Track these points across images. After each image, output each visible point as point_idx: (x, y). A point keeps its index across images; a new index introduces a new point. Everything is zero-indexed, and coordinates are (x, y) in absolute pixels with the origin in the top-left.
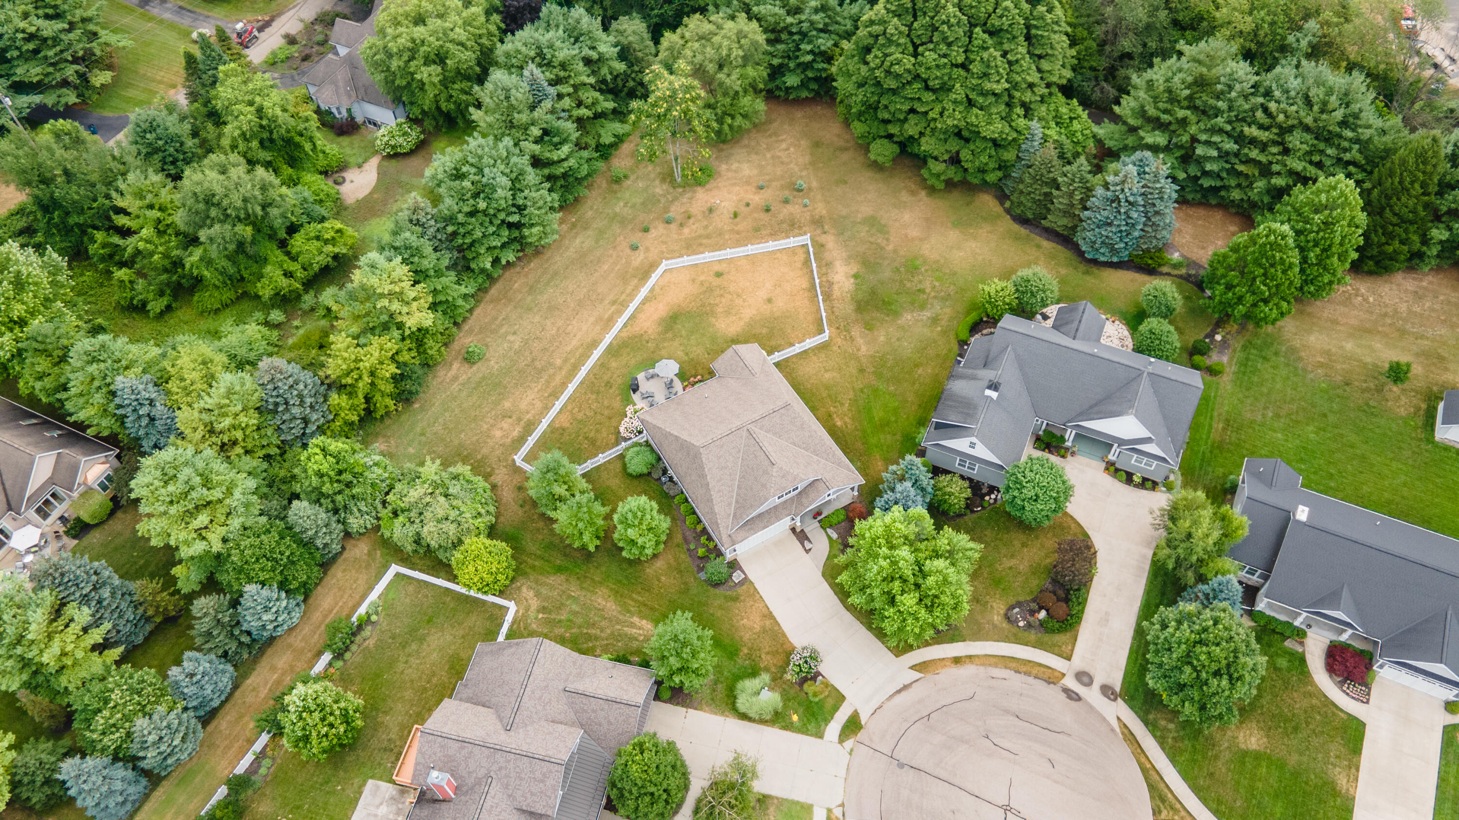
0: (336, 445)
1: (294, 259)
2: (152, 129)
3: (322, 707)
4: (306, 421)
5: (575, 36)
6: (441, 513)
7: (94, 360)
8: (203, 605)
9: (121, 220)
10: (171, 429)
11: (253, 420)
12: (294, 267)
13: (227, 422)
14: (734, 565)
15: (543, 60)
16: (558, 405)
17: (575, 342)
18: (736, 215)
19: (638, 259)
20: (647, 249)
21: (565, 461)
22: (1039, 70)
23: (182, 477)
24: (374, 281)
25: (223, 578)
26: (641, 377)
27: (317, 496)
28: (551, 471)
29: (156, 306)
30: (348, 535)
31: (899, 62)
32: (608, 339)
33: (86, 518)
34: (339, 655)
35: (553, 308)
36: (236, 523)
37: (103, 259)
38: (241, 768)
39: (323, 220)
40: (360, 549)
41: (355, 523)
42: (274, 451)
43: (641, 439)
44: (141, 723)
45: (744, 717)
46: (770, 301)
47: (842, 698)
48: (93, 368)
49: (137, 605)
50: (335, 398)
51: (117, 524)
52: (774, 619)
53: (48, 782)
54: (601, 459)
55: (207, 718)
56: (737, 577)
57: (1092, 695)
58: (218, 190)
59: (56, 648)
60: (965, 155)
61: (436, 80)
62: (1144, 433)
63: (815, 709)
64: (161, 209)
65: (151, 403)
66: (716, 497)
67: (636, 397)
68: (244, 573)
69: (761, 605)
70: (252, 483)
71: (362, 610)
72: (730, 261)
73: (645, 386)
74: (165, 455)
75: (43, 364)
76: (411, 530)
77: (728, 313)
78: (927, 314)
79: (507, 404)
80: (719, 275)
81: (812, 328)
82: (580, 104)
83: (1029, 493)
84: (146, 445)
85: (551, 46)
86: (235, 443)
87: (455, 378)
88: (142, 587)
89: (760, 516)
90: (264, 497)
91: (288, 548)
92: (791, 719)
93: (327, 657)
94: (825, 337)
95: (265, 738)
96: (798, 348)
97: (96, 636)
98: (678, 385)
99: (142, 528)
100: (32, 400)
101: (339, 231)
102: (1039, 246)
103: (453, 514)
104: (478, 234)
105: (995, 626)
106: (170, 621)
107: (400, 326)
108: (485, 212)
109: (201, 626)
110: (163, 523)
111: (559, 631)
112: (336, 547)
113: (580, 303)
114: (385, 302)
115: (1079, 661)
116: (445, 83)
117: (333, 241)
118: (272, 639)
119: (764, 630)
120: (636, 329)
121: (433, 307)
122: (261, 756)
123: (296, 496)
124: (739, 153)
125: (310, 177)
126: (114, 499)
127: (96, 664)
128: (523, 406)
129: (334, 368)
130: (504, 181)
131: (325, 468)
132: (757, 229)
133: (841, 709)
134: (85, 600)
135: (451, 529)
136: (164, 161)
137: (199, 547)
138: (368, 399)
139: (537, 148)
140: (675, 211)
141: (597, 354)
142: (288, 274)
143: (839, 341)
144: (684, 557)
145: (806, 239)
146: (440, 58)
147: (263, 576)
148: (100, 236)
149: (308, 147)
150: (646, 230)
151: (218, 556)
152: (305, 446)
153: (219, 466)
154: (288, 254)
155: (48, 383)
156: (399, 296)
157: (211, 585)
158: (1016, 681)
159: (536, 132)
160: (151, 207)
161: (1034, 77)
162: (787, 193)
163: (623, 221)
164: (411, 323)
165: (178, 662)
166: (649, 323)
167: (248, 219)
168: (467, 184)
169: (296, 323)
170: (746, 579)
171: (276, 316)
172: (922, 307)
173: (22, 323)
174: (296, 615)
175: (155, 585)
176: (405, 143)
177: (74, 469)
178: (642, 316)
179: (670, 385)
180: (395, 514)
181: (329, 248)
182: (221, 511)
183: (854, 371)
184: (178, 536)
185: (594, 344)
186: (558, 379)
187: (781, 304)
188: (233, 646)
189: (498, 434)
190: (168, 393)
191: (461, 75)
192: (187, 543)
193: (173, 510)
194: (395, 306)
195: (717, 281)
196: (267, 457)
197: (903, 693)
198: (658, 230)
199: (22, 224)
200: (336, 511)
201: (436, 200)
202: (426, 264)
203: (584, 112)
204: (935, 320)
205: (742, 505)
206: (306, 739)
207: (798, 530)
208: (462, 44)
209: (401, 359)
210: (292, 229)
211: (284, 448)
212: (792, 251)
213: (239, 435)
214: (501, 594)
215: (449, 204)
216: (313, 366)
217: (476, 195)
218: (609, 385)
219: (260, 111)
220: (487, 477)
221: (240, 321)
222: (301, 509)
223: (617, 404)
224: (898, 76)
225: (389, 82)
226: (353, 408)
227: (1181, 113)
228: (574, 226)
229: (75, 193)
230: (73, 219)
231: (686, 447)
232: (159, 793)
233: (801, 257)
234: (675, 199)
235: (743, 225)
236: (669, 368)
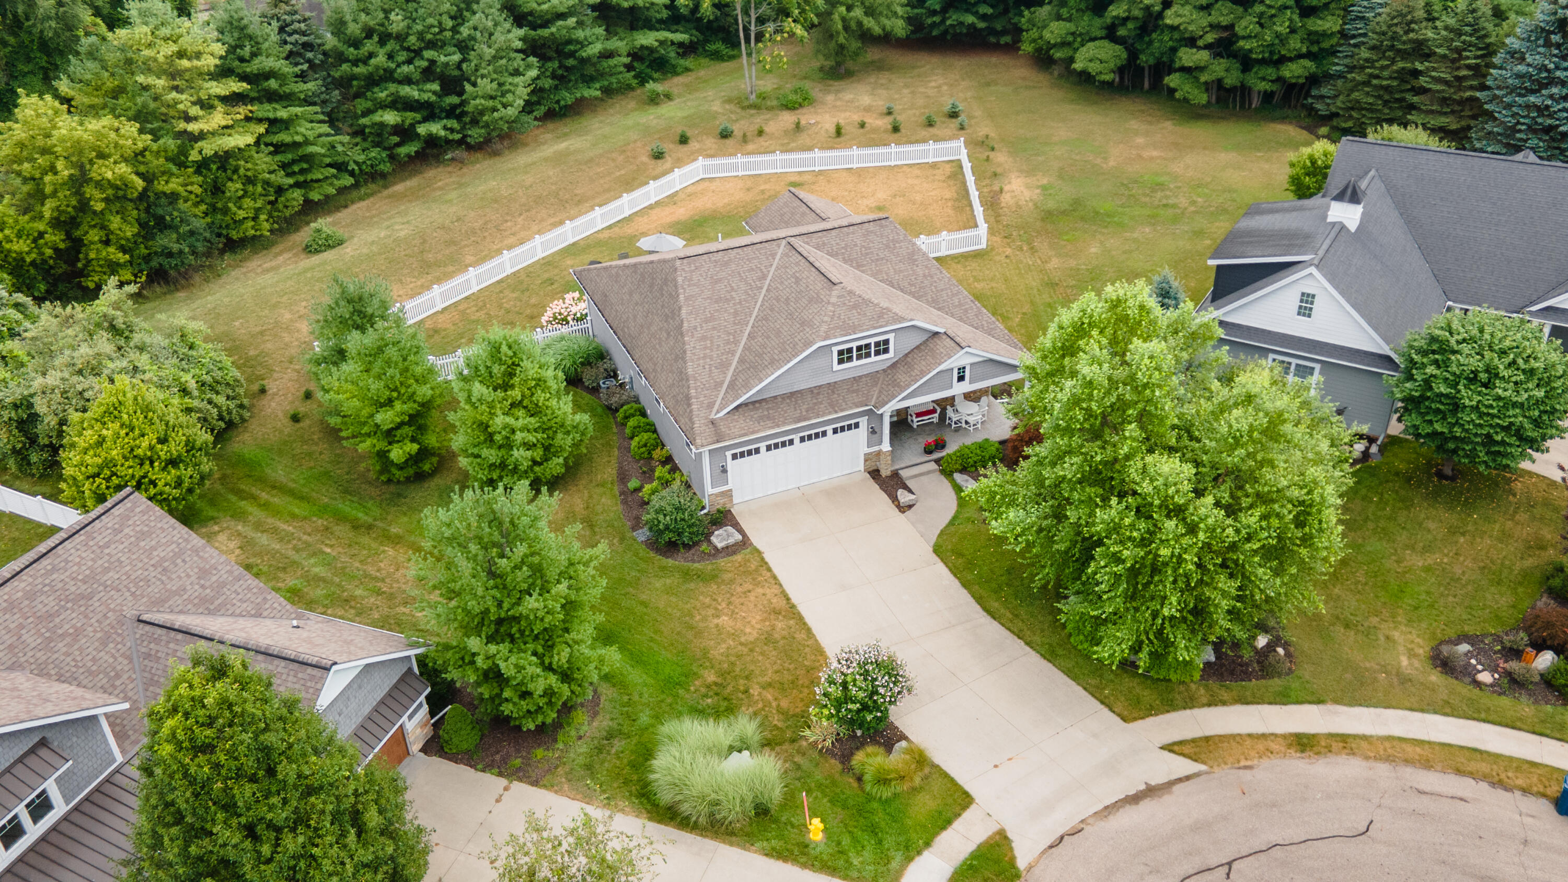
18: (839, 135)
19: (660, 168)
20: (679, 160)
47: (964, 800)
52: (800, 619)
56: (723, 537)
63: (879, 817)
69: (771, 591)
72: (819, 173)
80: (795, 185)
92: (803, 828)
105: (1405, 680)
119: (768, 639)
124: (857, 87)
133: (957, 824)
140: (739, 128)
143: (1007, 251)
150: (684, 141)
163: (647, 130)
166: (652, 226)
170: (745, 542)
178: (642, 220)
183: (1036, 284)
187: (901, 212)
197: (1147, 806)
198: (704, 144)
207: (885, 472)
212: (931, 166)
233: (947, 171)
234: (743, 118)
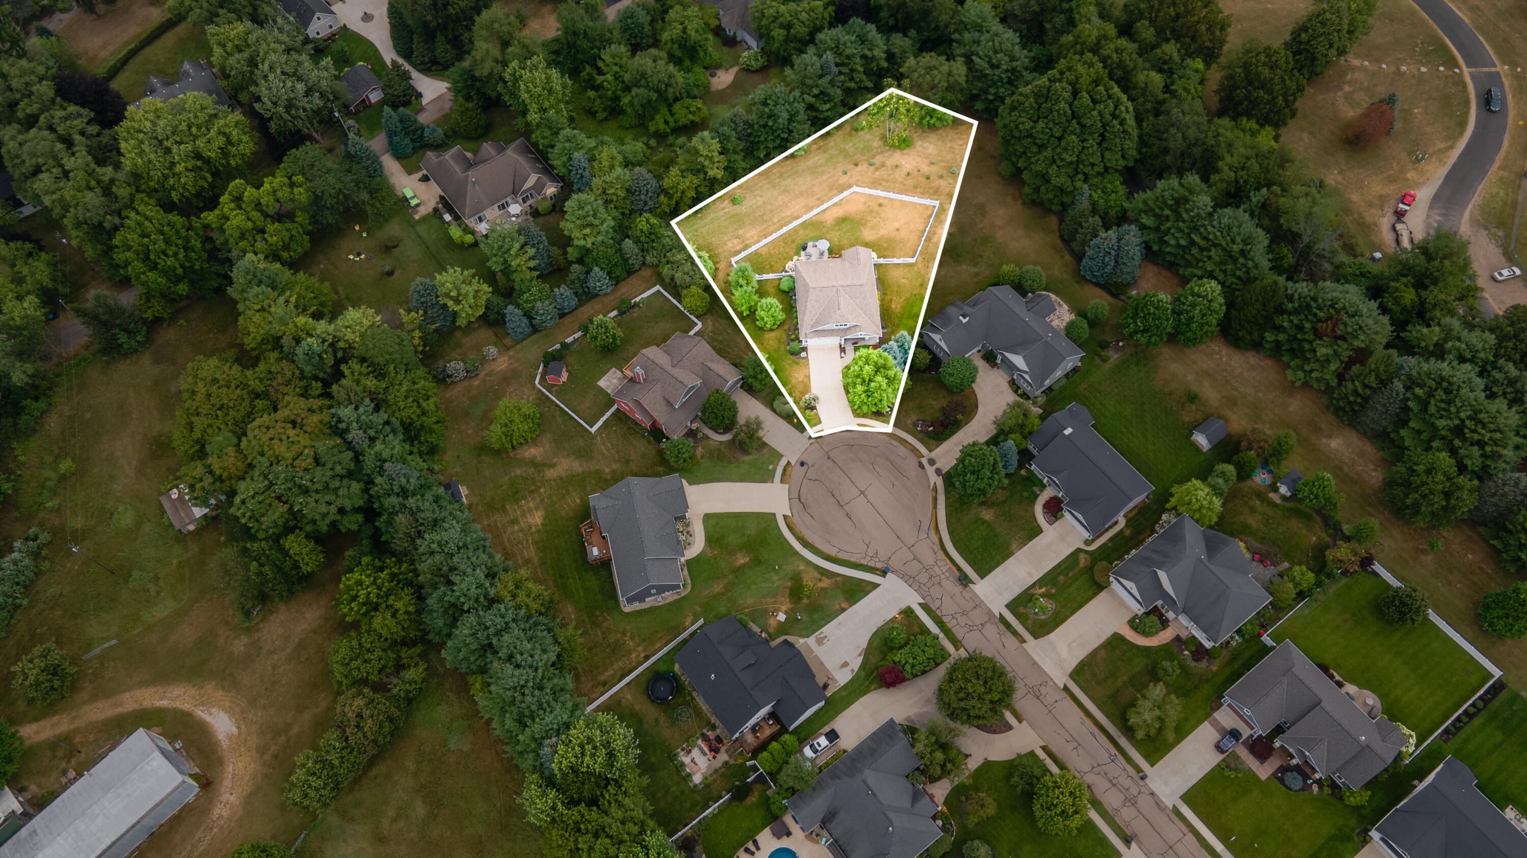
0: (653, 221)
1: (672, 115)
2: (632, 17)
3: (607, 328)
4: (646, 203)
5: (862, 40)
6: (686, 270)
7: (569, 141)
8: (576, 268)
9: (600, 64)
10: (588, 184)
11: (622, 194)
12: (670, 119)
13: (612, 191)
14: (804, 349)
15: (837, 50)
16: (764, 242)
17: (788, 213)
18: (908, 174)
19: (844, 180)
20: (851, 177)
21: (750, 269)
22: (1103, 157)
23: (586, 209)
24: (701, 147)
25: (587, 260)
26: (810, 244)
27: (637, 241)
28: (743, 272)
29: (601, 116)
30: (644, 264)
31: (1023, 123)
32: (805, 218)
33: (540, 209)
34: (621, 313)
35: (786, 191)
36: (600, 238)
37: (585, 81)
38: (569, 340)
39: (694, 97)
40: (647, 273)
41: (649, 259)
42: (627, 212)
43: (793, 274)
44: (539, 304)
45: (774, 411)
46: (898, 230)
47: (820, 423)
48: (567, 145)
49: (550, 257)
50: (662, 198)
51: (551, 219)
52: (810, 378)
53: (498, 313)
54: (771, 276)
55: (562, 315)
56: (803, 354)
57: (930, 470)
58: (649, 72)
59: (518, 261)
60: (1043, 189)
61: (781, 38)
62: (1026, 369)
64: (621, 67)
65: (585, 169)
66: (807, 312)
67: (803, 253)
68: (596, 261)
69: (807, 371)
70: (612, 223)
71: (638, 299)
72: (891, 200)
73: (810, 249)
74: (583, 196)
75: (547, 133)
76: (672, 272)
77: (872, 228)
78: (975, 270)
79: (741, 232)
80: (880, 205)
81: (911, 253)
82: (852, 79)
83: (950, 371)
84: (575, 187)
85: (845, 44)
86: (612, 201)
87: (723, 209)
88: (555, 251)
89: (824, 331)
90: (615, 231)
91: (617, 258)
93: (615, 313)
94: (913, 260)
95: (579, 334)
96: (896, 261)
97: (532, 264)
98: (826, 254)
99: (562, 224)
100: (535, 145)
101: (699, 109)
102: (1062, 257)
103: (691, 273)
104: (762, 139)
106: (559, 270)
107: (706, 173)
108: (771, 128)
109: (572, 276)
110: (572, 226)
111: (715, 344)
112: (637, 267)
113: (801, 193)
114: (701, 159)
115: (933, 455)
116: (787, 40)
117: (693, 113)
118: (597, 295)
119: (802, 382)
120: (821, 218)
121: (726, 169)
122: (575, 340)
123: (628, 237)
124: (933, 137)
125: (698, 69)
126: (554, 206)
127: (528, 275)
128: (748, 236)
129: (667, 183)
130: (785, 115)
131: (645, 229)
132: (915, 187)
133: (817, 426)
134: (533, 246)
135: (688, 279)
136: (631, 35)
137: (582, 242)
138: (677, 203)
139: (812, 100)
140: (878, 160)
141: (795, 224)
142: (666, 122)
143: (920, 265)
144: (784, 336)
145: (937, 203)
146: (788, 27)
147: (603, 266)
148: (588, 68)
149: (701, 54)
150: (856, 165)
151: (588, 250)
152: (641, 215)
153: (602, 210)
154: (670, 111)
155: (546, 142)
156: (711, 159)
157: (580, 261)
158: (902, 450)
159: (816, 91)
160: (616, 64)
161: (1096, 159)
162: (944, 172)
163: (847, 156)
164: (711, 173)
165: (559, 287)
166: (829, 218)
167: (658, 91)
168: (767, 110)
169: (661, 149)
170: (806, 357)
171: (653, 142)
172: (975, 265)
173: (545, 110)
174: (610, 289)
175: (560, 252)
176: (755, 65)
177: (543, 186)
178: (829, 212)
179: (822, 254)
180: (668, 263)
181: (691, 117)
182: (596, 230)
183: (918, 284)
184: (576, 234)
185: (797, 218)
186: (771, 229)
187: (903, 234)
188: (581, 291)
189: (730, 244)
190: (593, 167)
191: (796, 39)
192: (578, 239)
193: (578, 222)
194: (707, 163)
195: (876, 208)
196: (623, 214)
198: (863, 167)
199: (555, 48)
200: (643, 251)
201: (749, 112)
202: (729, 146)
203: (852, 85)
204: (977, 274)
205: (817, 323)
206: (596, 338)
207: (841, 345)
208: (803, 22)
209: (700, 189)
210: (677, 99)
211: (632, 212)
212: (926, 207)
213: (615, 198)
214: (697, 317)
215: (753, 117)
216: (659, 178)
217: (769, 117)
218: (793, 241)
219: (684, 30)
220: (715, 263)
221: (635, 139)
222: (628, 243)
223: (792, 253)
224: (1021, 131)
225: (760, 28)
226: (669, 205)
227: (1167, 212)
228: (820, 148)
229: (586, 44)
230: (580, 56)
231: (806, 285)
232: (535, 337)
233: (929, 212)
234: (882, 152)
235: (910, 182)
236: (824, 245)
